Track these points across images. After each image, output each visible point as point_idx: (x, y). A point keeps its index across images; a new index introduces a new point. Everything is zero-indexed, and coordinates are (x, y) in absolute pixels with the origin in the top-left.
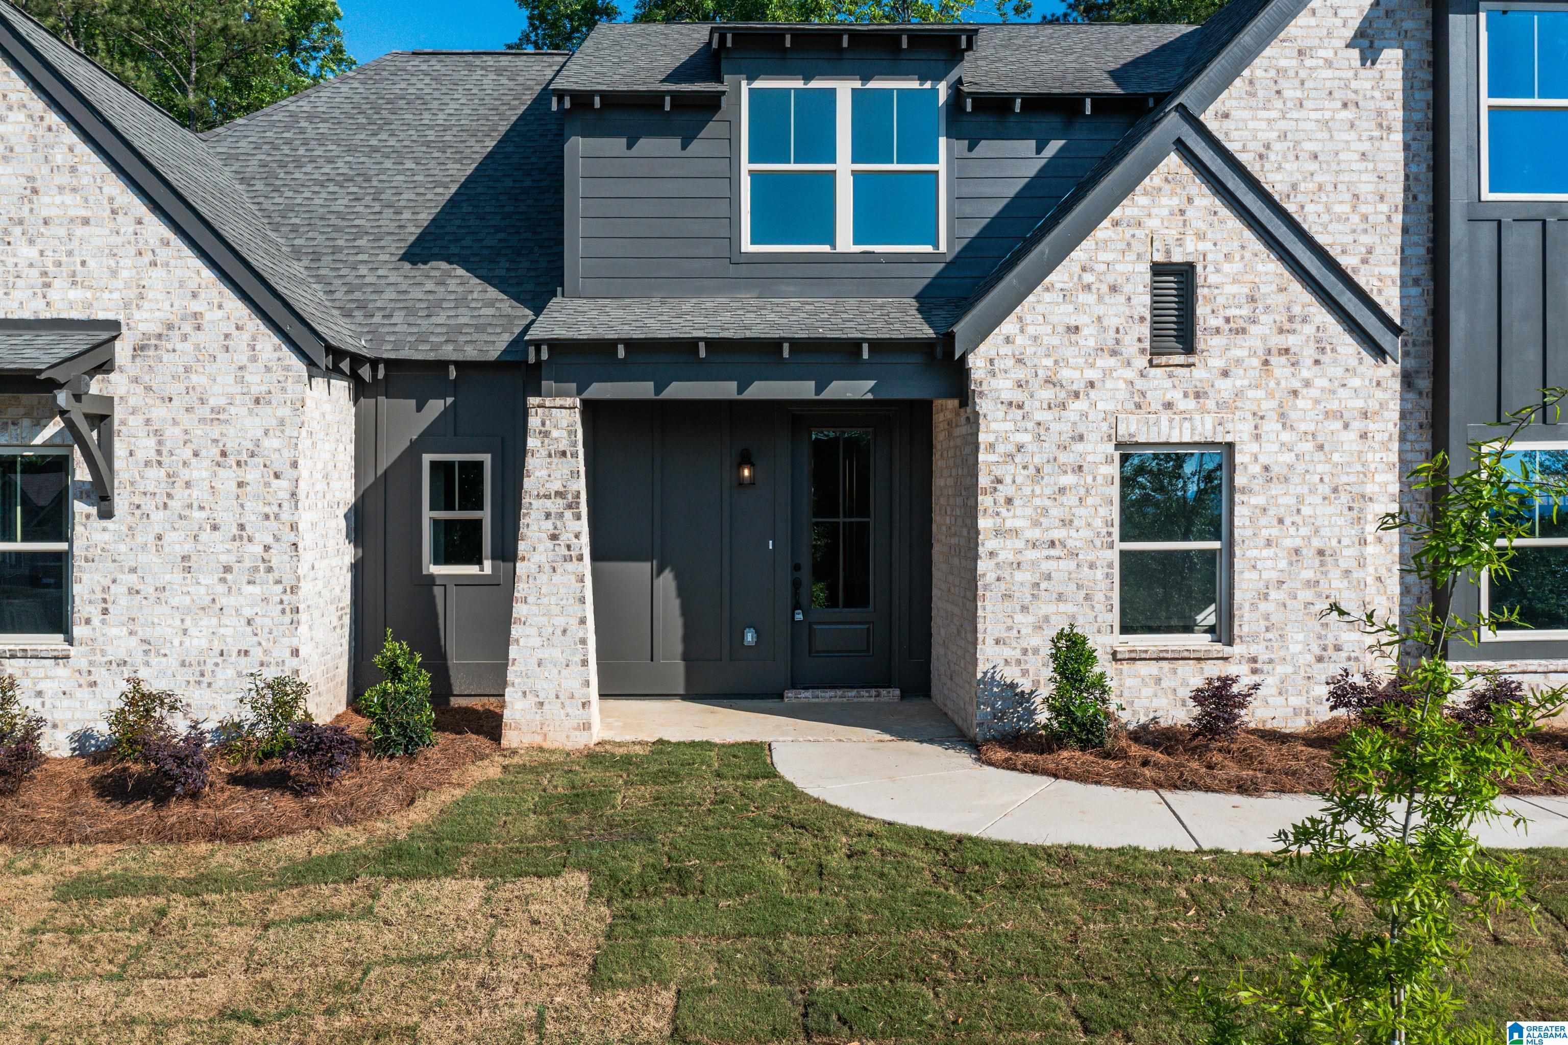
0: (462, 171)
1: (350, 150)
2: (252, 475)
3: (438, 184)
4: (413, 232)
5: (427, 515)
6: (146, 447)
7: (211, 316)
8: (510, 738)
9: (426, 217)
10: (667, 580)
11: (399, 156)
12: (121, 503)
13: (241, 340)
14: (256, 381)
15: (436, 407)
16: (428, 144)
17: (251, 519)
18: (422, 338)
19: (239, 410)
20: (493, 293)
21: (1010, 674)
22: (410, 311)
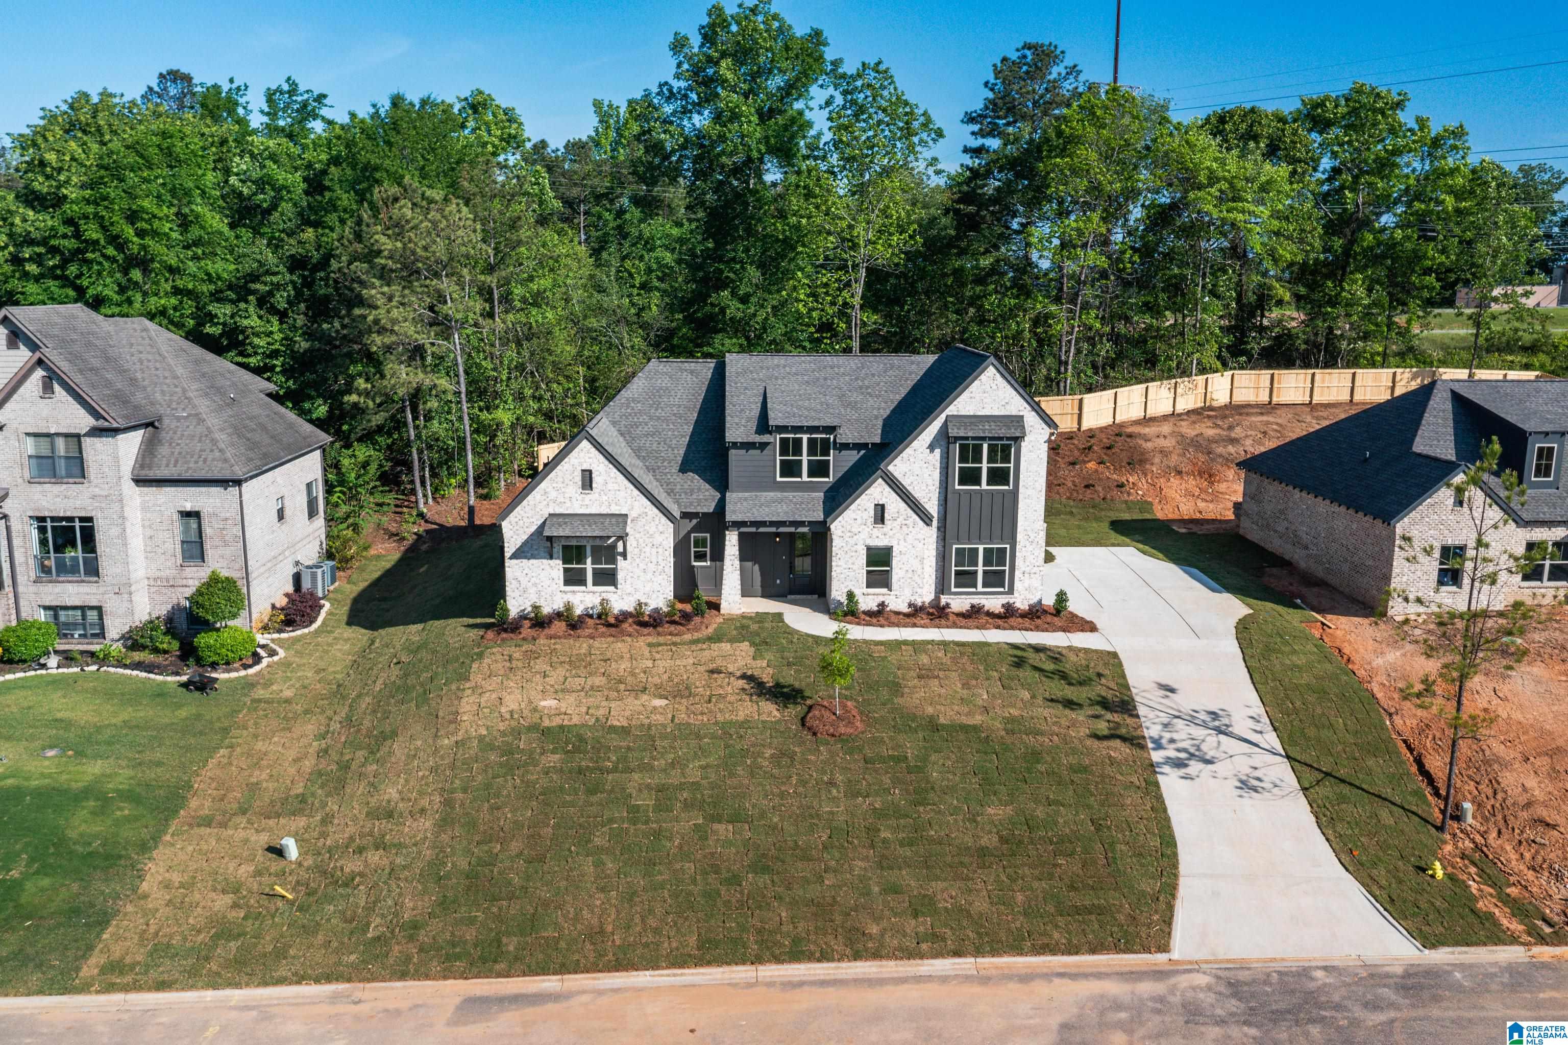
0: (689, 429)
1: (651, 418)
2: (660, 550)
3: (683, 436)
4: (680, 459)
5: (693, 550)
6: (635, 544)
7: (650, 513)
8: (722, 611)
9: (682, 452)
10: (757, 567)
11: (666, 420)
12: (629, 557)
13: (657, 519)
14: (661, 528)
15: (695, 521)
16: (674, 415)
17: (660, 560)
18: (691, 504)
19: (657, 535)
20: (707, 486)
21: (839, 598)
22: (686, 493)
